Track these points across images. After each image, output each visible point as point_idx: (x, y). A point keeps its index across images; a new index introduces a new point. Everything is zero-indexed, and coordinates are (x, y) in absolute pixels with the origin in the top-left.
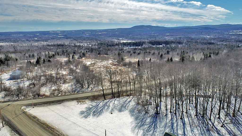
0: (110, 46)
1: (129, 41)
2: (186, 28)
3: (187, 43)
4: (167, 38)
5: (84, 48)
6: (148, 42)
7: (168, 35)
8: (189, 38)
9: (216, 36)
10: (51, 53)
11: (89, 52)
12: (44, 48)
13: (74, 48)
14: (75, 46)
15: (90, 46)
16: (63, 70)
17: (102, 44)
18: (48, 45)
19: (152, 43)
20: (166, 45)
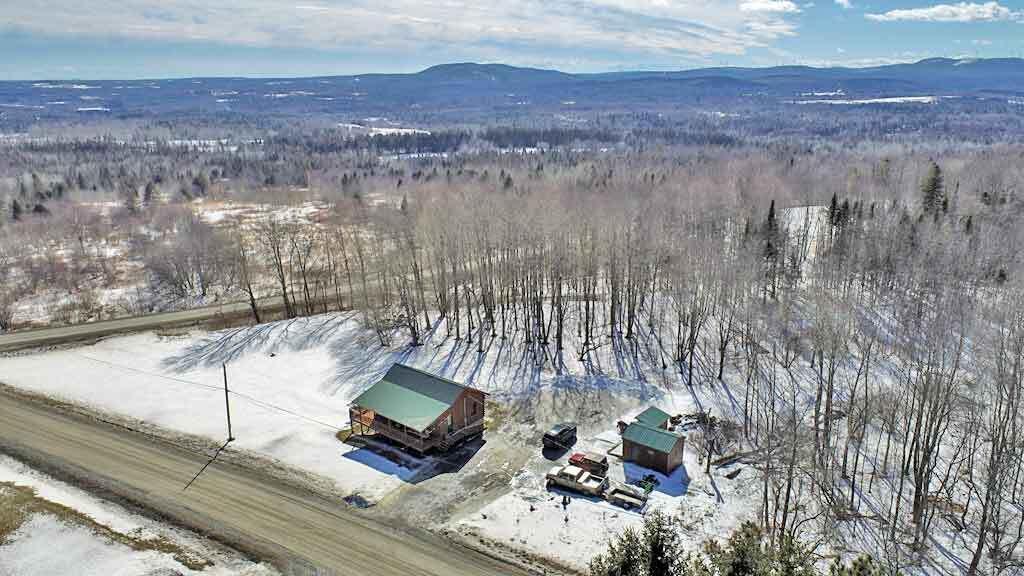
0: (322, 149)
1: (403, 132)
2: (641, 80)
3: (633, 136)
4: (564, 118)
5: (202, 159)
6: (481, 136)
7: (569, 108)
8: (648, 118)
9: (748, 112)
10: (47, 181)
11: (224, 175)
12: (10, 160)
13: (155, 158)
14: (163, 151)
15: (234, 149)
16: (104, 242)
17: (285, 140)
18: (33, 148)
19: (496, 137)
20: (551, 148)
